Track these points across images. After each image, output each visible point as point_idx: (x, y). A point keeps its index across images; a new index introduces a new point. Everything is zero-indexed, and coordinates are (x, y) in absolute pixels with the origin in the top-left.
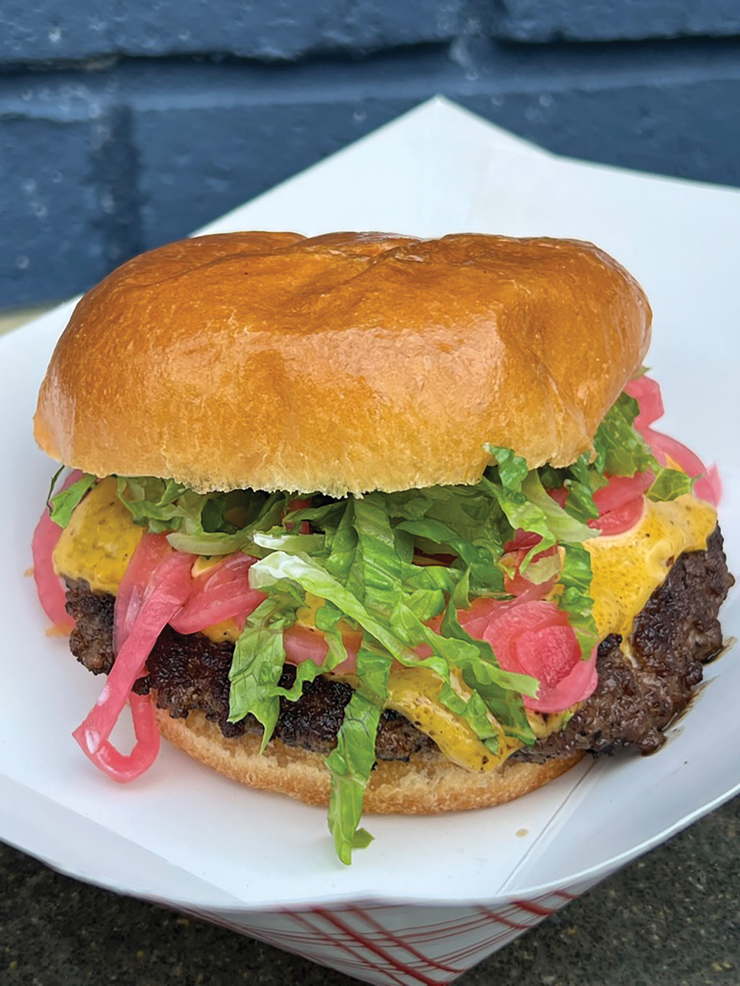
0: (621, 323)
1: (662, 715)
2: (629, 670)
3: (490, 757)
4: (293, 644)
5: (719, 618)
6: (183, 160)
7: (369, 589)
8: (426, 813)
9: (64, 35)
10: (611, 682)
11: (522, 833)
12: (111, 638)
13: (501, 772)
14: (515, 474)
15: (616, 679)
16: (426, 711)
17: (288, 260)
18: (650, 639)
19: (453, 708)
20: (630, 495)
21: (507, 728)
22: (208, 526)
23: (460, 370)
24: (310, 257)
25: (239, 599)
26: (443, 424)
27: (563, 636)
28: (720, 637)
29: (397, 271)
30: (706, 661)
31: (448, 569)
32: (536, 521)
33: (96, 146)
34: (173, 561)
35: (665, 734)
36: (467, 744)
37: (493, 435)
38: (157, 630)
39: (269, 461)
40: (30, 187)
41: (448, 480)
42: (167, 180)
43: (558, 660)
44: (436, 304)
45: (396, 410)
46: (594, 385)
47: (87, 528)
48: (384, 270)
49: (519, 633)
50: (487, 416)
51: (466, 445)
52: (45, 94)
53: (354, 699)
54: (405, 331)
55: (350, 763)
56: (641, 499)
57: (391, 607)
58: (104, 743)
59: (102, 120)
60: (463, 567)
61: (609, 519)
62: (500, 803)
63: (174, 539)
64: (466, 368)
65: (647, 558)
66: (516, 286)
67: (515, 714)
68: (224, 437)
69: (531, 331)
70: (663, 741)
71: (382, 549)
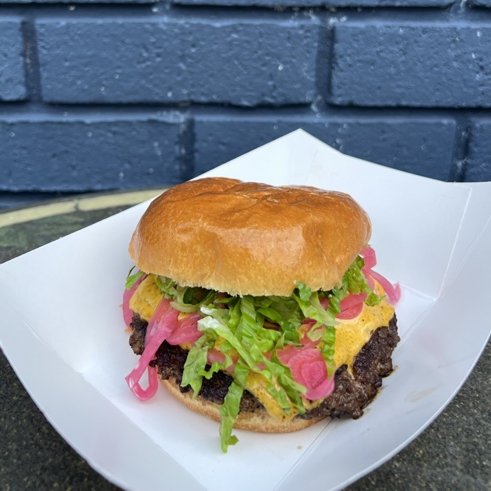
0: (356, 231)
1: (362, 402)
2: (349, 381)
3: (286, 416)
4: (212, 357)
5: (392, 357)
6: (210, 138)
7: (244, 337)
8: (261, 432)
9: (173, 94)
10: (341, 387)
11: (300, 448)
12: (144, 341)
13: (293, 420)
14: (306, 294)
15: (343, 385)
16: (261, 394)
17: (227, 197)
18: (359, 367)
19: (272, 394)
20: (356, 302)
21: (294, 404)
22: (185, 301)
23: (285, 249)
24: (235, 197)
25: (193, 334)
26: (277, 271)
27: (321, 366)
28: (391, 365)
29: (266, 206)
30: (385, 376)
31: (277, 332)
32: (314, 314)
33: (181, 131)
34: (170, 313)
35: (363, 410)
36: (277, 410)
37: (297, 277)
38: (160, 342)
39: (210, 276)
40: (156, 144)
41: (277, 294)
42: (204, 145)
43: (318, 376)
44: (279, 221)
45: (259, 263)
46: (343, 257)
47: (143, 292)
48: (261, 205)
49: (304, 362)
50: (294, 269)
51: (286, 280)
52: (165, 113)
53: (233, 384)
54: (266, 231)
55: (228, 411)
56: (362, 304)
57: (251, 345)
58: (137, 384)
59: (184, 123)
60: (282, 332)
61: (348, 312)
62: (292, 431)
63: (173, 304)
64: (288, 249)
65: (362, 331)
66: (312, 216)
67: (297, 399)
68: (194, 265)
69: (317, 234)
70: (362, 414)
71: (250, 319)
